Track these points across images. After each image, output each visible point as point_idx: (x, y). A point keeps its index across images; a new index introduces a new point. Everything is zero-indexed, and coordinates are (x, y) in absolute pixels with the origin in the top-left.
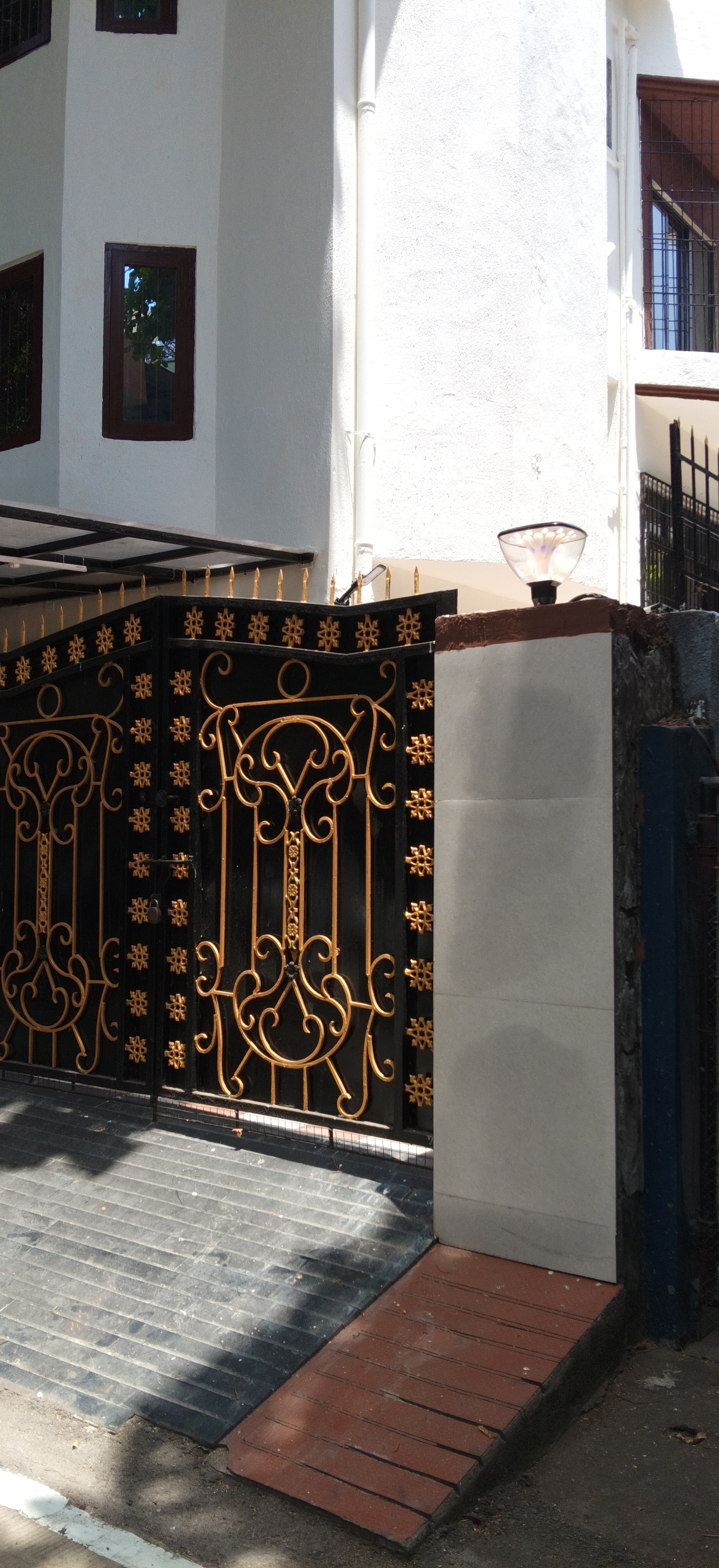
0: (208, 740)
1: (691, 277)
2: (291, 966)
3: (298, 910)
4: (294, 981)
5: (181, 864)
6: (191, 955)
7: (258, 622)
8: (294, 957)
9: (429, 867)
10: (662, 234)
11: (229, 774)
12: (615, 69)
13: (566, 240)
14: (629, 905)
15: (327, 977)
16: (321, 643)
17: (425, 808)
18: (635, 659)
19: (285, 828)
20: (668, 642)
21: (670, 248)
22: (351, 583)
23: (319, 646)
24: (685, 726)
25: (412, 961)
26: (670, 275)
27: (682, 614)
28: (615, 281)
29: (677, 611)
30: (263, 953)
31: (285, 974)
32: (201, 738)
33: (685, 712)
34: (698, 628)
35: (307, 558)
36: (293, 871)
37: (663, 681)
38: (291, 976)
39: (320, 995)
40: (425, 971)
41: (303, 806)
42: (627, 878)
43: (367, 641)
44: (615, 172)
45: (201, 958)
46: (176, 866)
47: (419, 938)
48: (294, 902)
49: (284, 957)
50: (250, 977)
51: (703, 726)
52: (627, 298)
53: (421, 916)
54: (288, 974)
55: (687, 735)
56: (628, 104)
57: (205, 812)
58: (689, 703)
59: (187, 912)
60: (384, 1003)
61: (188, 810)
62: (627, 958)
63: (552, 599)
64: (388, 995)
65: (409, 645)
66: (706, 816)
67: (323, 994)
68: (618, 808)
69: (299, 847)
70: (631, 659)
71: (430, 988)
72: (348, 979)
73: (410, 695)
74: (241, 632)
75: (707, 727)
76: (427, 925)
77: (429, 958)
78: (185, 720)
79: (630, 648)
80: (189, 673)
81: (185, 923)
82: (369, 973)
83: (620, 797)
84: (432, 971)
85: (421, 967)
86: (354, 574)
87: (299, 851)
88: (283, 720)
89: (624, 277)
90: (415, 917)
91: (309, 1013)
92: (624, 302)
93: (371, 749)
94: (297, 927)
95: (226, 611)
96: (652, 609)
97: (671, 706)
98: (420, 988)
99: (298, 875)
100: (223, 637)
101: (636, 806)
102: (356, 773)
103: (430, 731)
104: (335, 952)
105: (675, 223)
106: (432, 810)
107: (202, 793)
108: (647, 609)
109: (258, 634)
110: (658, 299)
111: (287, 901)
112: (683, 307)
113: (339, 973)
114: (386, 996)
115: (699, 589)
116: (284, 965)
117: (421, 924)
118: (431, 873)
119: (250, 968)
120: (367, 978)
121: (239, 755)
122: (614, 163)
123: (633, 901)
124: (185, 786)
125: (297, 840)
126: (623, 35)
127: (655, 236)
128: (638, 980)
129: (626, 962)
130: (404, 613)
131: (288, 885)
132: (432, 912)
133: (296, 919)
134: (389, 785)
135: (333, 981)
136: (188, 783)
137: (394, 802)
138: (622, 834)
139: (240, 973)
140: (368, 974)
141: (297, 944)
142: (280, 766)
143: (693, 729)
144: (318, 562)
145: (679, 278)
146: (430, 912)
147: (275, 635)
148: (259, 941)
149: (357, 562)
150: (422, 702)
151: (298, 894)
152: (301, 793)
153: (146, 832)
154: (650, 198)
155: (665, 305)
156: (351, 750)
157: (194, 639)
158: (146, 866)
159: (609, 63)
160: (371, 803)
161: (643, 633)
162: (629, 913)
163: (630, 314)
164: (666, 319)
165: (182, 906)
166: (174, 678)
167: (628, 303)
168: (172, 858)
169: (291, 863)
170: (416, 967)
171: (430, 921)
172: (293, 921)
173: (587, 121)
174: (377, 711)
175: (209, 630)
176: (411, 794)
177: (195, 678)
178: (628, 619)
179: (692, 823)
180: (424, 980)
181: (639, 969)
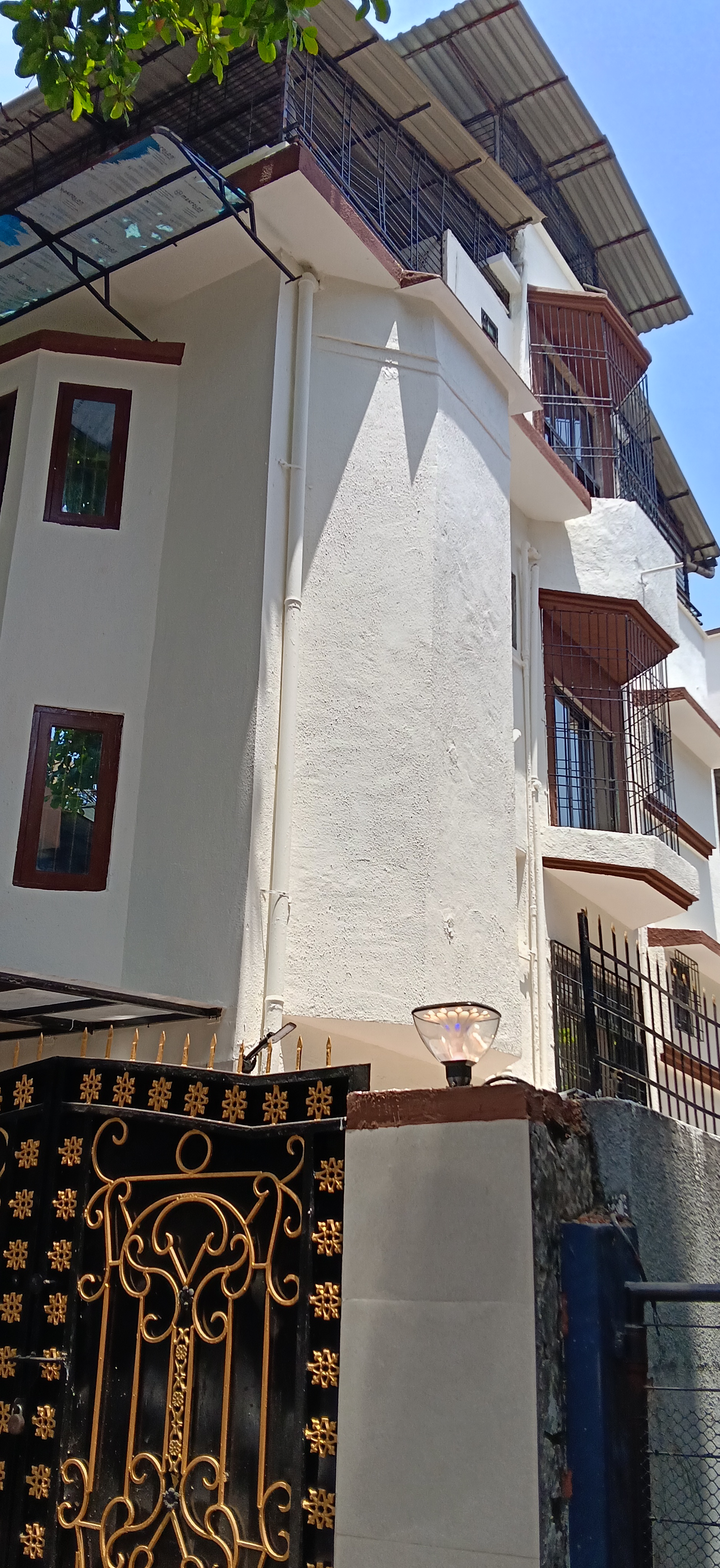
0: (94, 1218)
1: (592, 762)
2: (171, 1494)
3: (183, 1425)
4: (173, 1512)
5: (52, 1363)
6: (55, 1475)
7: (159, 1088)
8: (175, 1481)
9: (334, 1376)
10: (565, 723)
11: (114, 1259)
12: (519, 583)
13: (475, 728)
14: (554, 1429)
15: (211, 1509)
16: (225, 1114)
17: (331, 1305)
18: (553, 1149)
19: (173, 1323)
20: (585, 1130)
21: (572, 736)
22: (259, 1041)
23: (223, 1117)
24: (608, 1224)
25: (312, 1492)
26: (573, 759)
27: (599, 1102)
28: (522, 765)
29: (593, 1098)
30: (139, 1476)
31: (163, 1503)
32: (86, 1215)
33: (607, 1207)
34: (615, 1117)
35: (215, 1013)
36: (180, 1375)
37: (582, 1173)
38: (170, 1506)
39: (202, 1531)
40: (326, 1504)
41: (195, 1299)
42: (551, 1398)
43: (275, 1114)
44: (519, 670)
45: (66, 1479)
46: (46, 1365)
47: (321, 1464)
48: (179, 1414)
49: (163, 1482)
50: (122, 1506)
51: (627, 1224)
52: (533, 779)
53: (323, 1436)
54: (166, 1503)
55: (610, 1233)
56: (531, 613)
57: (84, 1302)
58: (610, 1197)
59: (54, 1422)
60: (279, 1545)
61: (65, 1298)
62: (553, 1494)
63: (467, 1079)
64: (282, 1533)
65: (319, 1120)
66: (633, 1326)
67: (206, 1530)
68: (540, 1316)
69: (188, 1347)
70: (549, 1148)
71: (331, 1526)
72: (237, 1512)
73: (317, 1175)
74: (141, 1099)
75: (630, 1225)
76: (330, 1447)
77: (331, 1488)
78: (71, 1193)
79: (548, 1137)
80: (81, 1140)
81: (52, 1436)
82: (260, 1505)
83: (542, 1303)
84: (334, 1505)
85: (322, 1500)
86: (262, 1031)
87: (188, 1352)
88: (179, 1197)
89: (529, 761)
90: (315, 1436)
91: (189, 1553)
92: (530, 783)
93: (274, 1235)
94: (180, 1445)
95: (126, 1075)
96: (568, 1094)
97: (591, 1200)
98: (319, 1526)
99: (185, 1381)
100: (121, 1102)
101: (560, 1313)
102: (256, 1262)
103: (339, 1217)
104: (223, 1477)
105: (575, 714)
106: (339, 1308)
107: (83, 1279)
108: (563, 1095)
109: (158, 1101)
110: (562, 781)
111: (171, 1412)
112: (585, 790)
113: (226, 1503)
114: (279, 1534)
115: (614, 1075)
116: (163, 1493)
117: (323, 1446)
118: (336, 1383)
119: (122, 1495)
120: (258, 1510)
121: (128, 1235)
122: (519, 662)
123: (559, 1425)
124: (65, 1269)
125: (186, 1339)
126: (527, 555)
127: (558, 725)
128: (566, 1521)
129: (552, 1499)
130: (314, 1085)
131: (172, 1394)
132: (335, 1432)
133: (180, 1434)
134: (292, 1277)
135: (218, 1513)
136: (68, 1267)
137: (297, 1296)
138: (545, 1346)
139: (110, 1500)
140: (259, 1507)
141: (179, 1466)
142: (171, 1248)
143: (615, 1228)
144: (225, 1017)
145: (581, 762)
146: (333, 1432)
147: (176, 1104)
148: (135, 1460)
149: (266, 1019)
150: (331, 1184)
151: (184, 1405)
152: (193, 1284)
153: (15, 1322)
154: (552, 693)
155: (569, 787)
156: (252, 1236)
157: (89, 1103)
158: (12, 1363)
159: (513, 577)
160: (272, 1299)
161: (560, 1121)
162: (555, 1439)
163: (536, 794)
164: (570, 798)
165: (49, 1414)
166: (63, 1146)
167: (534, 784)
168: (42, 1355)
169: (178, 1366)
170: (315, 1499)
171: (333, 1442)
172: (176, 1437)
173: (494, 627)
174: (283, 1191)
175: (106, 1096)
176: (316, 1288)
177: (86, 1146)
178: (544, 1106)
179: (619, 1334)
180: (325, 1515)
181: (567, 1507)
